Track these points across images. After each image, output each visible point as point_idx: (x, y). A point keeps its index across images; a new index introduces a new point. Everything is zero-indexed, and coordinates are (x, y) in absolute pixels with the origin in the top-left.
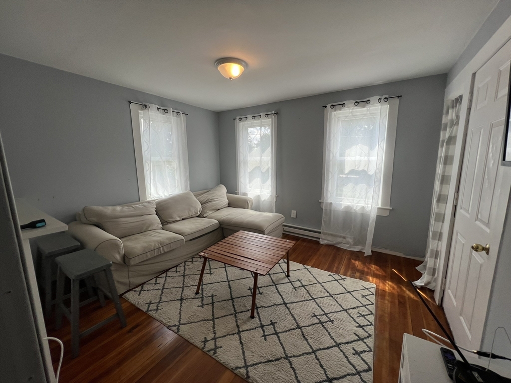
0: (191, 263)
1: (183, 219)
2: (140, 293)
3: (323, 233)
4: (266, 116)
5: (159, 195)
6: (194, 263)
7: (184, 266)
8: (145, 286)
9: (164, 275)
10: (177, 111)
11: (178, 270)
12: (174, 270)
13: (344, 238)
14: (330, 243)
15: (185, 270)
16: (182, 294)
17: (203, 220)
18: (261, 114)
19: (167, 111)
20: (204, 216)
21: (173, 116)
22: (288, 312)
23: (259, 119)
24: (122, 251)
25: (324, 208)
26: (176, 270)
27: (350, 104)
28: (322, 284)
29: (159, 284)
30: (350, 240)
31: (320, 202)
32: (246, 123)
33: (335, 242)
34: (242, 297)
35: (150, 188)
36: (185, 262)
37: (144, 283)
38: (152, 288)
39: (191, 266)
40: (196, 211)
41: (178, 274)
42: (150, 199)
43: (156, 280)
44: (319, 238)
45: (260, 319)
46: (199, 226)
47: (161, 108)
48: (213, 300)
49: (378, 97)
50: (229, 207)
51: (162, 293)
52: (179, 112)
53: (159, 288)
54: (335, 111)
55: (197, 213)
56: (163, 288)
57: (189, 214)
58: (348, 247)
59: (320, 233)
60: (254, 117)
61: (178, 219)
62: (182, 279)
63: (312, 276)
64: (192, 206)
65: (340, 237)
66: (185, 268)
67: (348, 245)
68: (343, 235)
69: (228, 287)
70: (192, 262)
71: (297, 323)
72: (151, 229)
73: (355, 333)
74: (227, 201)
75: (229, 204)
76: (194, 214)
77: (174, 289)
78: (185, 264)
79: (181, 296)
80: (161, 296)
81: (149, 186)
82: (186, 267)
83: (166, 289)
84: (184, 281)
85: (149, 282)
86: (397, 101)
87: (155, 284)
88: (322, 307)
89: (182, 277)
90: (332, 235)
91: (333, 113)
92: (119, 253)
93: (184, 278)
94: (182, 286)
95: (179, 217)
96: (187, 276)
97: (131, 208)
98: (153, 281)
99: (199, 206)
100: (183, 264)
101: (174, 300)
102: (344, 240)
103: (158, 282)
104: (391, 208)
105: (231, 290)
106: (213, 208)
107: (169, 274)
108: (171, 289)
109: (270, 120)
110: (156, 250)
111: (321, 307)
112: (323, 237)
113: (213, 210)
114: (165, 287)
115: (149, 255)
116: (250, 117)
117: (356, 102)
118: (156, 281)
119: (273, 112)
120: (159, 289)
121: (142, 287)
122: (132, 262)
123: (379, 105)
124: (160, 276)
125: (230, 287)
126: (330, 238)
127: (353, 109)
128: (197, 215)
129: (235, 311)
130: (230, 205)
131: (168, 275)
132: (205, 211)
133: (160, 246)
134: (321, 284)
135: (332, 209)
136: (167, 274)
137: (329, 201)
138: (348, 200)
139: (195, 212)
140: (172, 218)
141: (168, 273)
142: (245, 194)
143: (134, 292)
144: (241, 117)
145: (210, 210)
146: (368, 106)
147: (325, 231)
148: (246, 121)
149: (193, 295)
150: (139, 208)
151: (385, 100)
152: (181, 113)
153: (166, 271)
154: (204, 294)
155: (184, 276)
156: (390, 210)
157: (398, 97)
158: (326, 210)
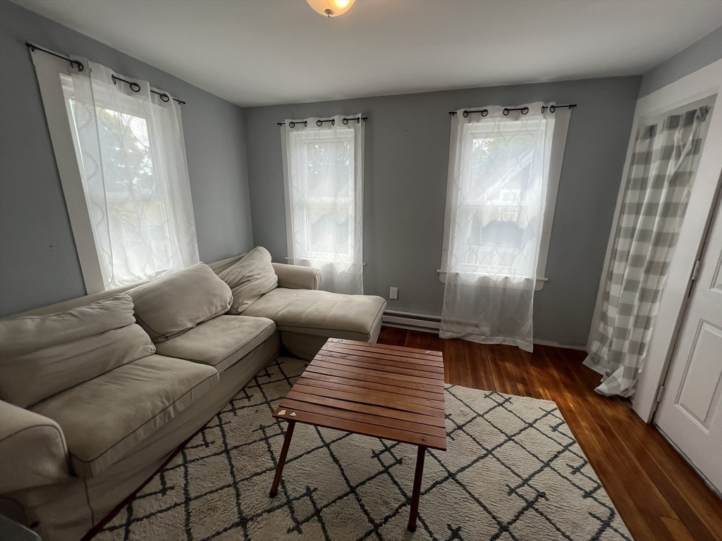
0: (232, 414)
1: (198, 324)
2: (127, 532)
3: (446, 322)
4: (345, 122)
5: (132, 274)
6: (239, 412)
7: (220, 426)
8: (136, 504)
9: (179, 460)
10: (162, 92)
11: (209, 439)
12: (198, 440)
13: (476, 326)
14: (455, 335)
15: (224, 436)
16: (239, 505)
17: (243, 321)
18: (336, 118)
19: (137, 89)
20: (240, 310)
21: (153, 102)
22: (468, 496)
23: (330, 128)
24: (62, 447)
25: (446, 283)
26: (204, 439)
27: (495, 111)
28: (485, 416)
29: (172, 488)
30: (486, 329)
31: (439, 273)
32: (303, 132)
33: (463, 334)
34: (369, 479)
35: (111, 263)
36: (218, 414)
37: (132, 497)
38: (156, 508)
39: (234, 424)
40: (224, 304)
41: (212, 449)
42: (113, 288)
43: (162, 478)
44: (439, 330)
45: (426, 528)
46: (240, 336)
47: (122, 77)
48: (314, 503)
49: (541, 104)
50: (278, 287)
51: (188, 514)
52: (166, 96)
53: (176, 500)
54: (470, 122)
55: (226, 307)
56: (188, 500)
57: (210, 311)
58: (483, 340)
59: (439, 321)
60: (320, 123)
61: (190, 325)
62: (226, 462)
63: (461, 403)
64: (215, 295)
65: (471, 325)
66: (222, 430)
67: (483, 337)
68: (475, 322)
69: (331, 459)
70: (233, 410)
71: (494, 518)
72: (130, 360)
73: (590, 514)
74: (274, 278)
75: (278, 282)
76: (220, 309)
77: (216, 495)
78: (220, 420)
79: (240, 512)
80: (187, 525)
81: (107, 257)
82: (226, 427)
83: (196, 498)
84: (232, 467)
85: (146, 490)
86: (567, 113)
87: (164, 491)
88: (512, 467)
89: (224, 455)
90: (458, 323)
91: (466, 125)
92: (53, 456)
93: (229, 458)
94: (230, 480)
95: (191, 321)
96: (234, 451)
97: (69, 318)
98: (155, 484)
99: (228, 294)
100: (216, 421)
101: (225, 530)
102: (476, 329)
103: (169, 484)
104: (547, 279)
105: (340, 466)
106: (254, 293)
107: (191, 454)
108: (208, 497)
109: (352, 130)
110: (158, 417)
111: (510, 469)
112: (445, 328)
113: (254, 296)
114: (192, 495)
115: (141, 434)
116: (312, 121)
117: (506, 110)
118: (164, 483)
119: (359, 115)
120: (176, 505)
121: (130, 511)
122: (98, 467)
123: (541, 116)
124: (169, 466)
125: (336, 461)
126: (455, 328)
127: (500, 121)
128: (226, 310)
129: (371, 521)
130: (280, 285)
131: (189, 458)
132: (241, 300)
133: (167, 404)
134: (482, 416)
135: (459, 282)
136: (185, 457)
137: (454, 271)
138: (484, 268)
139: (222, 306)
140: (176, 325)
141: (186, 451)
142: (304, 262)
143: (108, 533)
144: (294, 121)
145: (250, 298)
146: (524, 117)
147: (447, 318)
148: (303, 129)
149: (266, 502)
150: (90, 315)
151: (552, 110)
152: (171, 98)
153: (181, 448)
154: (289, 493)
155: (227, 451)
156: (545, 282)
157: (571, 106)
158: (450, 284)
